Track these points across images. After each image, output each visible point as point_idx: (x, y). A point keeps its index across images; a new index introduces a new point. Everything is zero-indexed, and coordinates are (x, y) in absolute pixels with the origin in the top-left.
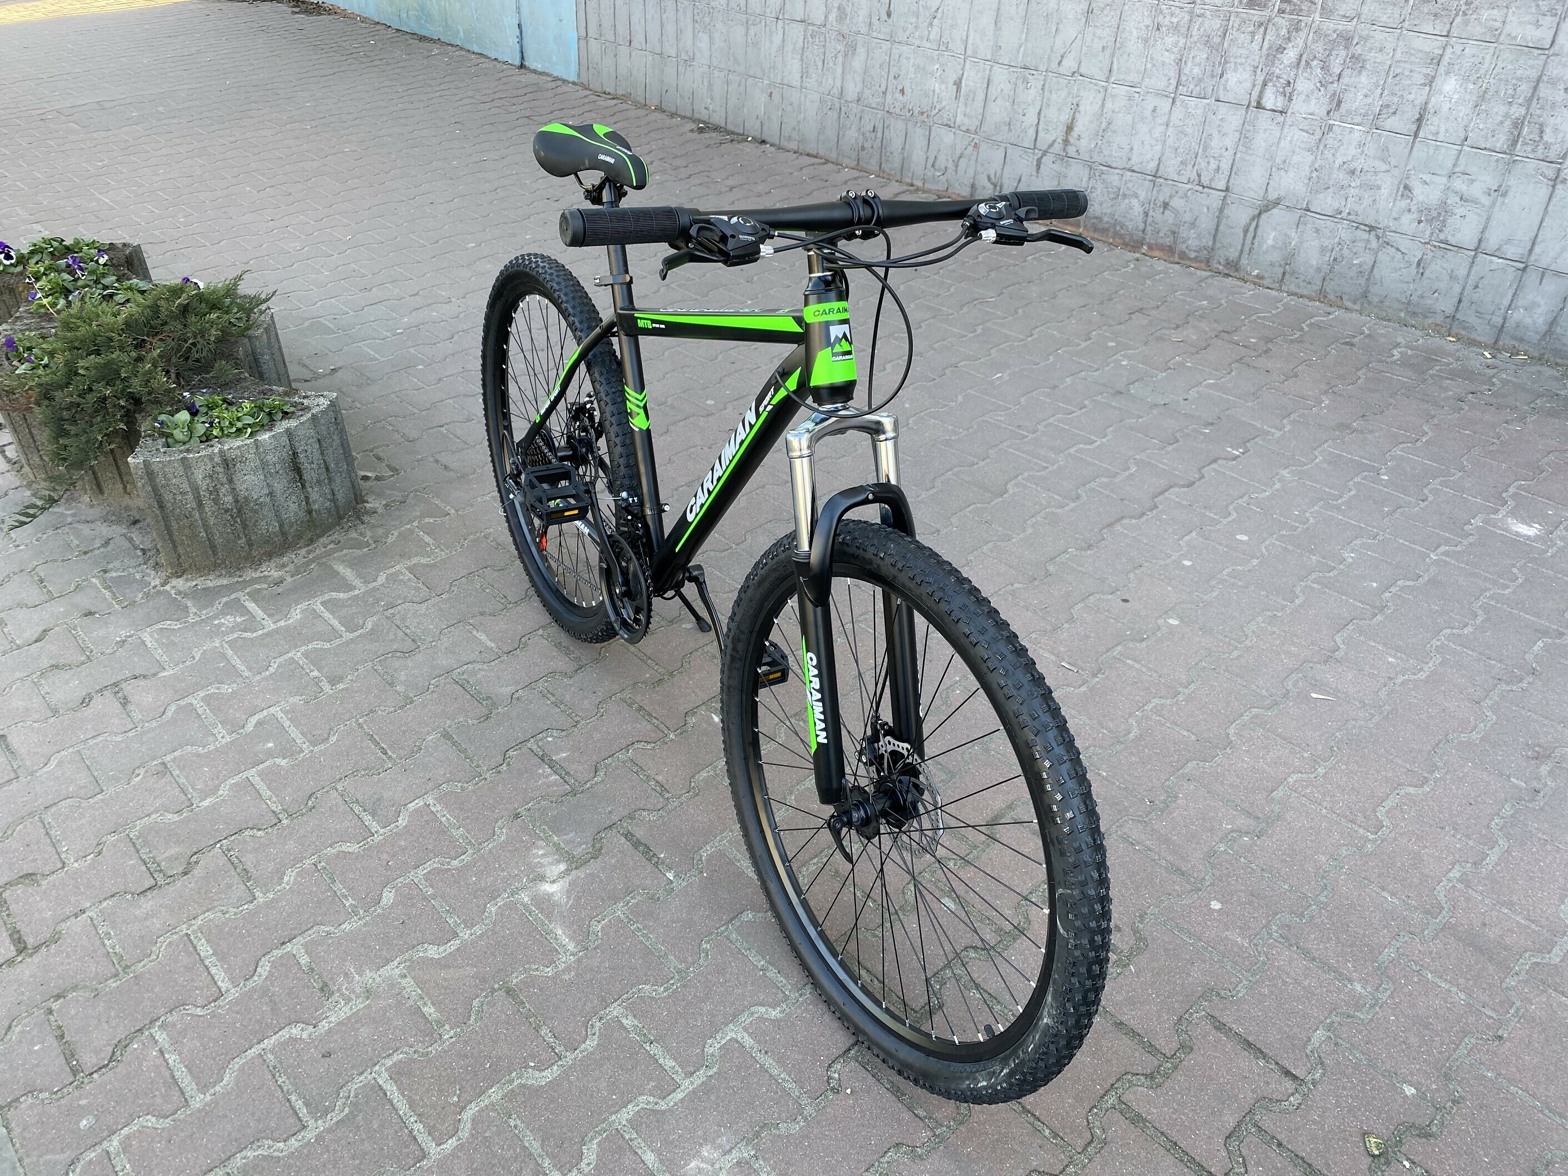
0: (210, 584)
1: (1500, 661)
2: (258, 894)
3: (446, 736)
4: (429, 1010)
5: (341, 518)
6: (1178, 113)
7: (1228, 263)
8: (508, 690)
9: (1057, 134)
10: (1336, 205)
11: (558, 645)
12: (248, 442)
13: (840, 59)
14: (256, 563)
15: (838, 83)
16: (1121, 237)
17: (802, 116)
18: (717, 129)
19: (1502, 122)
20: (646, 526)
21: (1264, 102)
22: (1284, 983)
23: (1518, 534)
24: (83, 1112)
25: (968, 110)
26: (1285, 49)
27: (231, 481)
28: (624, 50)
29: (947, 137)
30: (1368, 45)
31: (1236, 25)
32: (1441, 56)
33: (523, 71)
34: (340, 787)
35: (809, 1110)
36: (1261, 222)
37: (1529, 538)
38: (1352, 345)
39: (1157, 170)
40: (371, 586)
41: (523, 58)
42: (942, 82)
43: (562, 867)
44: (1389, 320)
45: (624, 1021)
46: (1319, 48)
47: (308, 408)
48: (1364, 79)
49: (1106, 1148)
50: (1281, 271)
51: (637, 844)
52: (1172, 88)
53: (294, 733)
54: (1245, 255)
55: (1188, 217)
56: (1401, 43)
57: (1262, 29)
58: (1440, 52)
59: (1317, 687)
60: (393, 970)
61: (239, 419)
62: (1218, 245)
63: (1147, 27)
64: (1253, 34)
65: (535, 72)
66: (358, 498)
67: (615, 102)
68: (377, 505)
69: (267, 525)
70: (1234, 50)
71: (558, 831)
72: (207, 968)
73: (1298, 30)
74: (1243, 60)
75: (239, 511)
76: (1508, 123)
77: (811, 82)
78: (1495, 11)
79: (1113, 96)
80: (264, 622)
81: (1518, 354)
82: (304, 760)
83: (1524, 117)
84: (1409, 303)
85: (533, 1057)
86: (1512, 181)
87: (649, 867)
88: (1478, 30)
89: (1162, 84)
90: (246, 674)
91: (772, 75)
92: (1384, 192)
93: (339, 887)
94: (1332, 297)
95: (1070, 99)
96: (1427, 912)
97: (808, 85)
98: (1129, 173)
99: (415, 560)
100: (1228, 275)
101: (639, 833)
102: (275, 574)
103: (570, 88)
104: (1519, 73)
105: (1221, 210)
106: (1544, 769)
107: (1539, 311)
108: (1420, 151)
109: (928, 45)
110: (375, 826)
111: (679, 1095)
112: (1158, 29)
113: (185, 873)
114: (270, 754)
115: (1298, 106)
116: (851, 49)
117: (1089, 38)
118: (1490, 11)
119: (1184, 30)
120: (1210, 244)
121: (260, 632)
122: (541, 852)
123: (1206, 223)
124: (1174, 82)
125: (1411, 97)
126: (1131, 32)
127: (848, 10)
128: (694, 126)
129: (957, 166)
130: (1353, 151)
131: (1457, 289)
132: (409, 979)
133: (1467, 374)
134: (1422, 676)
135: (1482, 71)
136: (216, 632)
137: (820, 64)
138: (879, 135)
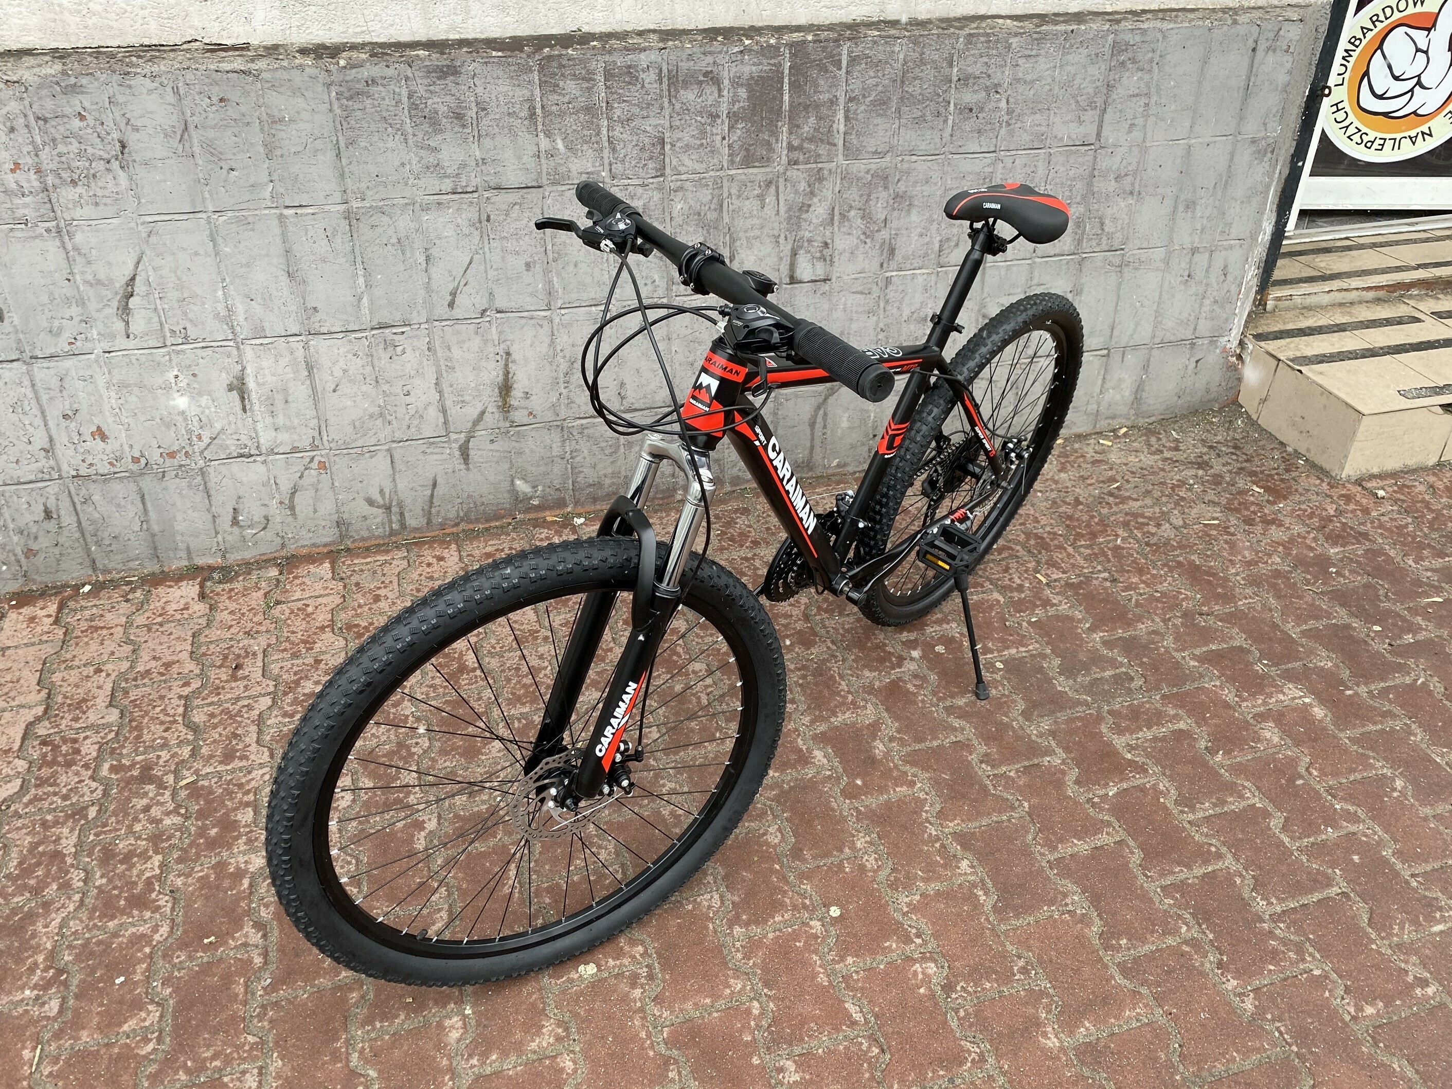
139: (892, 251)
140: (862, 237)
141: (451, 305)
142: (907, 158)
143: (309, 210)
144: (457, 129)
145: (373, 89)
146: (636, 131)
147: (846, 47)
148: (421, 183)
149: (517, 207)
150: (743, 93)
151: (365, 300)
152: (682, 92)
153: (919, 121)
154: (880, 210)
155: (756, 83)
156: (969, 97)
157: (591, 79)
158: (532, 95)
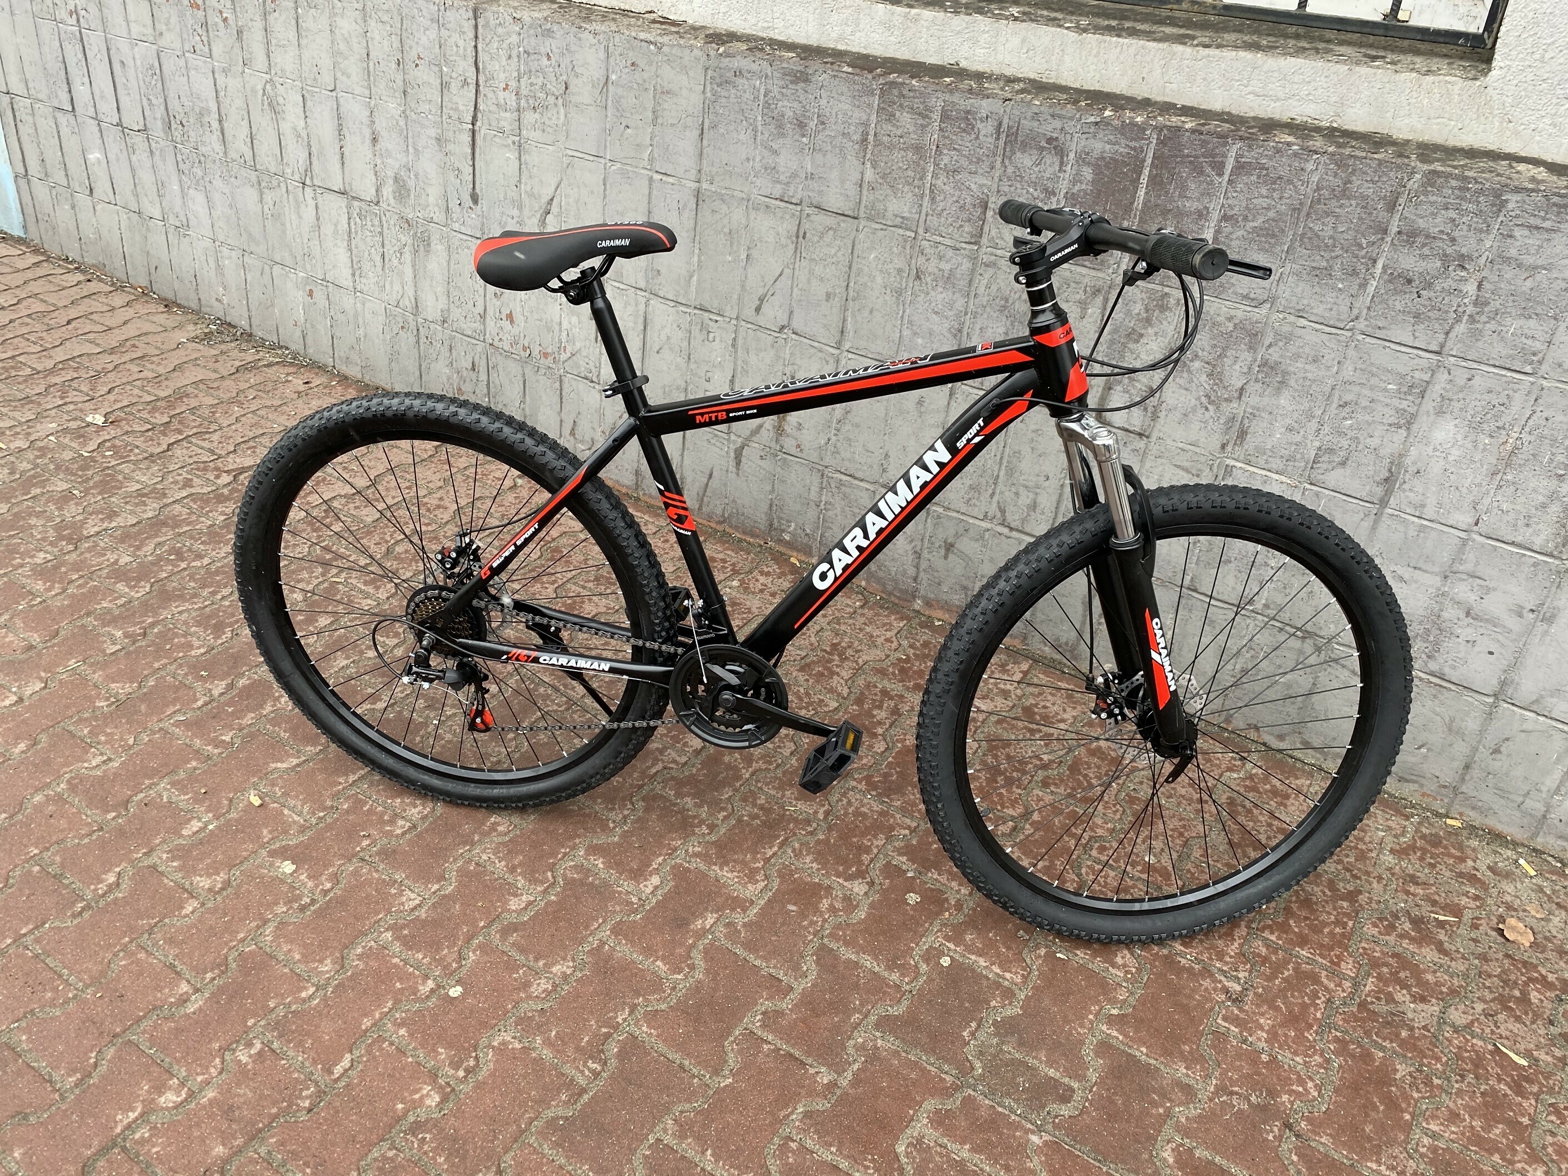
13: (408, 257)
15: (411, 293)
17: (361, 332)
18: (236, 334)
26: (1141, 336)
28: (83, 199)
30: (1292, 349)
32: (1428, 383)
48: (1284, 400)
56: (1351, 352)
58: (1426, 377)
63: (900, 271)
76: (1557, 509)
77: (369, 282)
78: (1532, 323)
88: (1498, 350)
91: (308, 266)
97: (365, 289)
112: (918, 277)
116: (423, 243)
117: (801, 275)
118: (1522, 322)
119: (963, 283)
125: (1374, 442)
126: (873, 279)
127: (411, 183)
128: (200, 330)
131: (1461, 749)
135: (1506, 419)
137: (378, 259)
138: (483, 377)
139: (1242, 434)
140: (1203, 399)
141: (758, 309)
142: (1292, 318)
143: (671, 180)
144: (796, 137)
145: (740, 81)
146: (959, 186)
147: (1235, 148)
148: (758, 182)
149: (831, 232)
150: (1088, 173)
151: (695, 278)
152: (1019, 154)
153: (1321, 274)
154: (1236, 374)
155: (1107, 166)
156: (1409, 262)
157: (927, 117)
158: (868, 120)
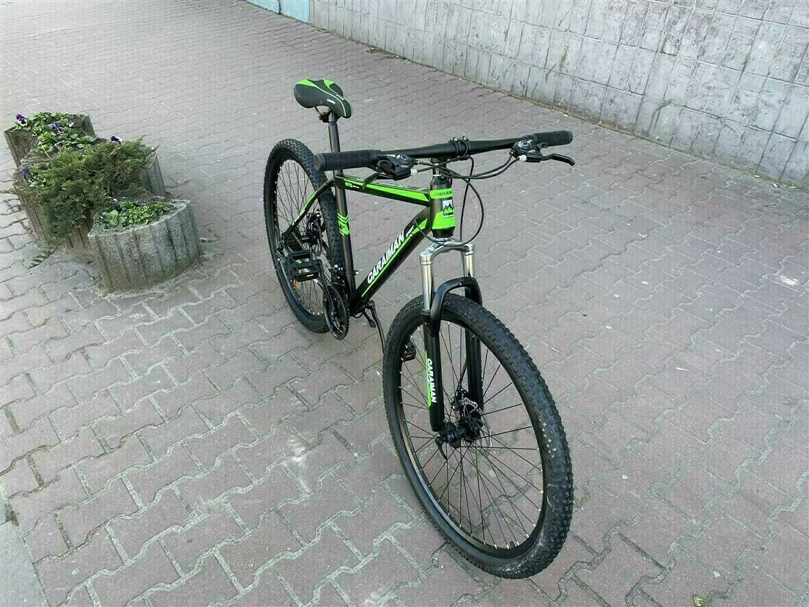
0: (127, 296)
1: (773, 352)
2: (154, 459)
3: (246, 379)
4: (239, 520)
5: (191, 263)
6: (620, 54)
7: (643, 132)
8: (275, 356)
9: (557, 61)
10: (700, 104)
11: (300, 333)
12: (146, 227)
13: (445, 17)
14: (149, 286)
15: (444, 30)
16: (588, 116)
17: (425, 46)
18: (380, 50)
19: (788, 66)
20: (346, 281)
21: (664, 50)
22: (658, 518)
23: (786, 284)
24: (73, 566)
25: (511, 47)
26: (677, 22)
27: (138, 246)
29: (499, 61)
30: (720, 22)
31: (652, 9)
32: (758, 30)
33: (280, 16)
34: (193, 404)
35: (423, 576)
36: (661, 112)
37: (791, 286)
38: (706, 178)
39: (608, 83)
40: (207, 299)
41: (280, 9)
42: (498, 32)
43: (303, 449)
44: (725, 165)
45: (333, 528)
46: (694, 23)
47: (176, 209)
48: (717, 40)
49: (567, 599)
50: (671, 137)
51: (339, 438)
52: (617, 41)
53: (170, 376)
54: (652, 128)
55: (623, 107)
56: (737, 22)
57: (666, 11)
58: (758, 28)
59: (681, 364)
60: (221, 499)
61: (142, 215)
62: (639, 122)
63: (606, 8)
64: (660, 14)
65: (287, 17)
66: (200, 252)
67: (328, 34)
68: (209, 256)
69: (155, 267)
70: (650, 22)
71: (301, 430)
72: (131, 496)
73: (684, 13)
74: (655, 28)
75: (141, 261)
76: (791, 66)
77: (431, 28)
78: (787, 8)
79: (587, 43)
80: (154, 317)
81: (791, 186)
82: (176, 390)
83: (800, 64)
84: (736, 157)
85: (290, 545)
86: (793, 96)
87: (345, 451)
88: (777, 18)
89: (612, 38)
90: (146, 344)
91: (409, 24)
92: (726, 99)
93: (194, 457)
94: (696, 152)
95: (564, 44)
96: (730, 483)
97: (428, 30)
98: (594, 84)
99: (228, 286)
100: (643, 138)
101: (341, 432)
102: (159, 292)
103: (305, 26)
104: (798, 41)
105: (641, 105)
106: (793, 410)
107: (803, 164)
108: (744, 80)
109: (492, 12)
110: (211, 426)
111: (360, 566)
112: (611, 9)
113: (119, 447)
114: (159, 387)
115: (683, 52)
116: (451, 12)
117: (574, 12)
118: (784, 8)
119: (624, 10)
120: (634, 122)
121: (152, 323)
122: (292, 441)
123: (633, 111)
124: (618, 38)
125: (742, 50)
126: (597, 10)
128: (368, 49)
129: (504, 76)
130: (710, 77)
131: (761, 151)
132: (229, 504)
133: (765, 196)
134: (733, 359)
135: (779, 39)
136: (130, 322)
137: (435, 19)
138: (465, 58)
